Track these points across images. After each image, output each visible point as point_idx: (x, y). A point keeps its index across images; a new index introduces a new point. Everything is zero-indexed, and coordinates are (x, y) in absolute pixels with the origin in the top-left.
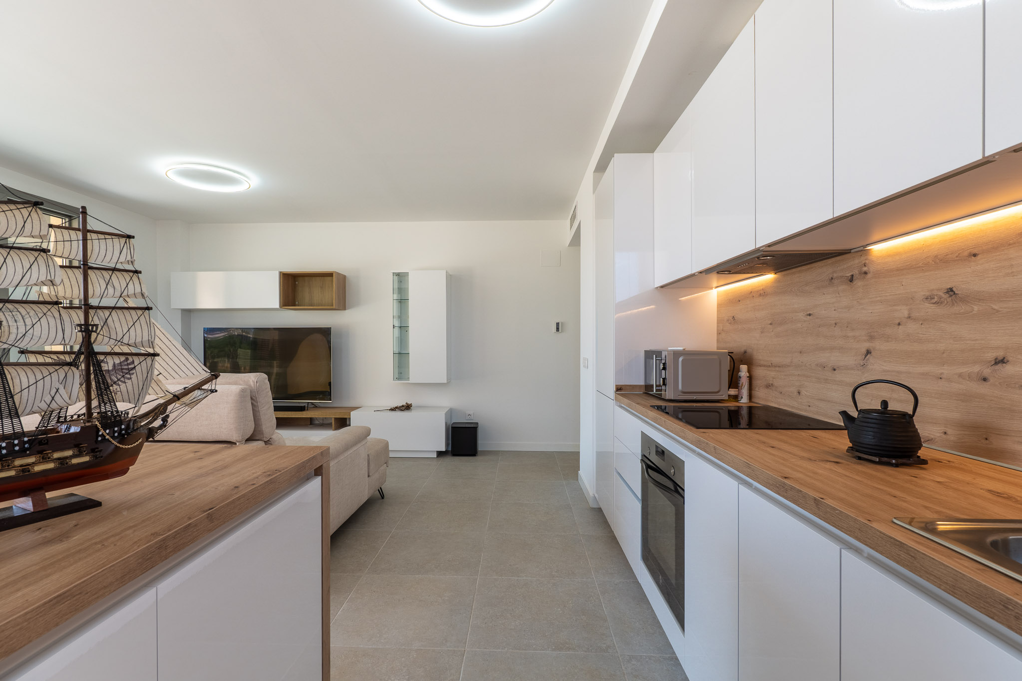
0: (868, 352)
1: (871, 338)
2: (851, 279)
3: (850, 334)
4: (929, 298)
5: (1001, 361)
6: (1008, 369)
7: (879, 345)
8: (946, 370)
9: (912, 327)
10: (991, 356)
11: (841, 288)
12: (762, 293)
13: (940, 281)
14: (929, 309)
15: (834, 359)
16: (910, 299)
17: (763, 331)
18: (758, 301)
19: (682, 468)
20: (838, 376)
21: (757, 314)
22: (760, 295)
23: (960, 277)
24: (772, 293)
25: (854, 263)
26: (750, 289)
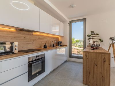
0: (33, 42)
2: (31, 35)
3: (31, 40)
11: (29, 35)
15: (29, 43)
16: (37, 38)
17: (12, 39)
18: (9, 33)
19: (44, 55)
20: (29, 44)
21: (9, 35)
22: (10, 32)
23: (40, 37)
24: (14, 33)
25: (31, 33)
26: (6, 30)
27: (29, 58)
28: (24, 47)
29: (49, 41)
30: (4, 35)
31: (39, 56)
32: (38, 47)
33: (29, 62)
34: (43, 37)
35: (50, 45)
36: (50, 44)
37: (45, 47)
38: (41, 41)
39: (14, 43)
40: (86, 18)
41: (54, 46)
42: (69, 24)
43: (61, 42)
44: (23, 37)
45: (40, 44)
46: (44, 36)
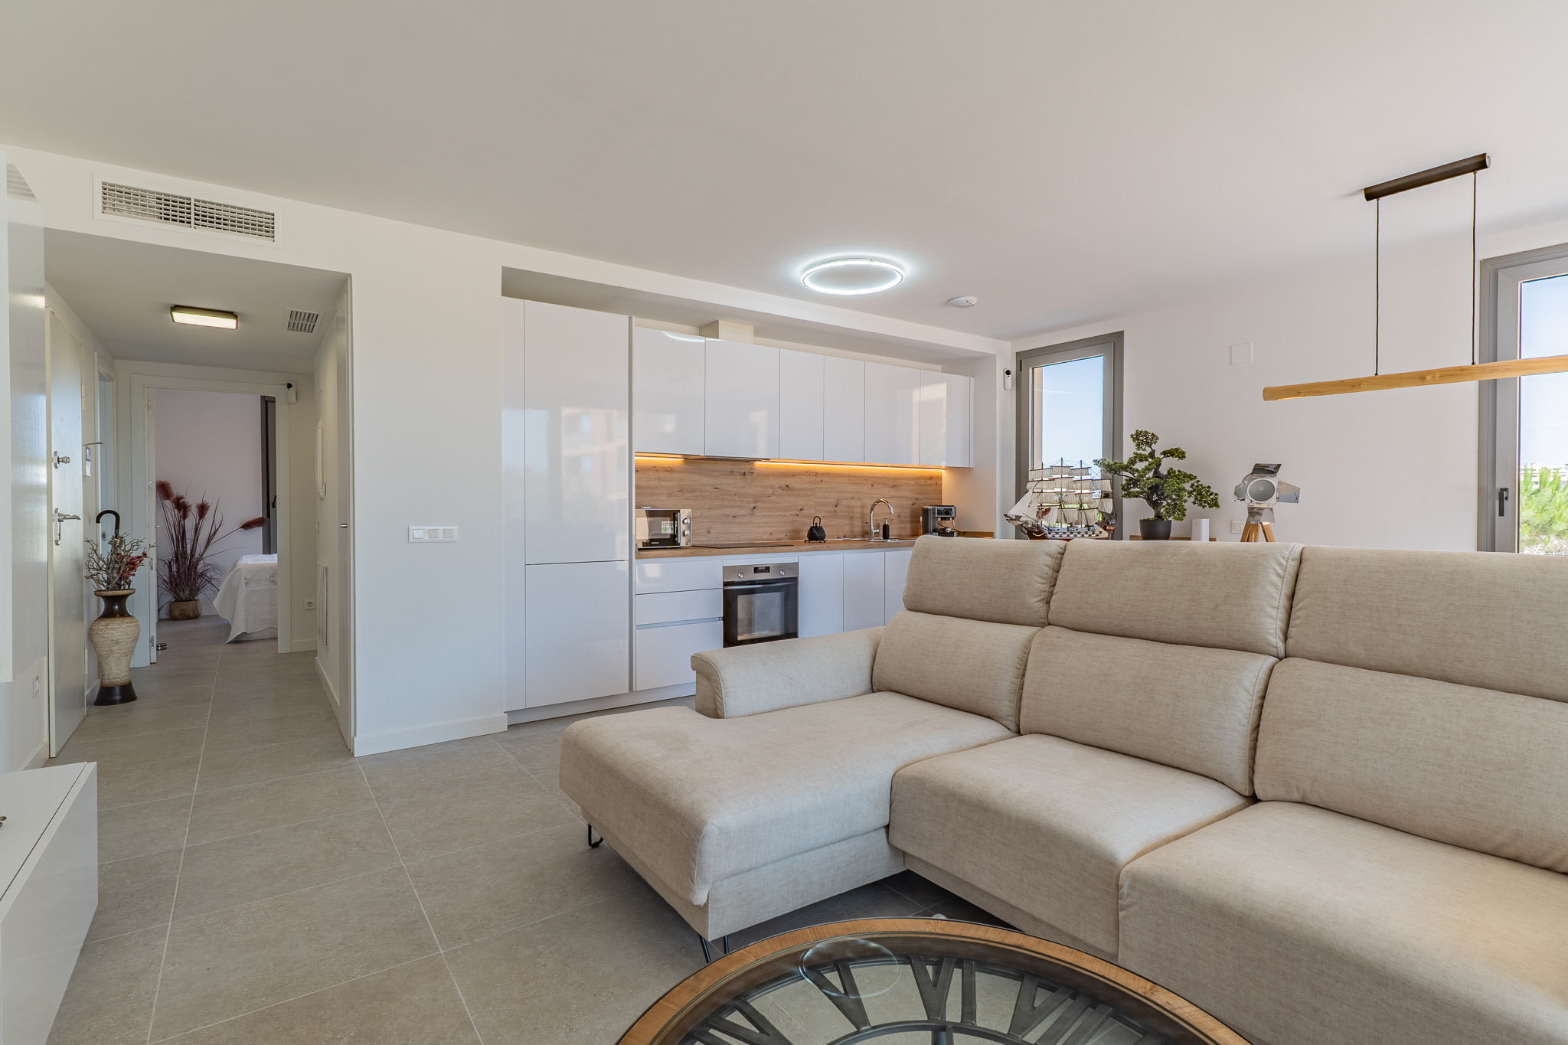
0: (754, 508)
1: (756, 502)
2: (744, 474)
3: (745, 499)
4: (780, 487)
5: (802, 509)
6: (804, 512)
7: (759, 505)
8: (786, 514)
9: (774, 498)
10: (799, 508)
11: (738, 477)
12: (670, 470)
13: (784, 482)
14: (780, 491)
15: (734, 511)
16: (772, 487)
17: (670, 495)
18: (663, 475)
19: (795, 566)
20: (738, 520)
21: (663, 483)
22: (667, 471)
23: (790, 482)
24: (680, 472)
25: (746, 467)
26: (654, 465)
27: (727, 570)
28: (712, 531)
29: (853, 503)
30: (650, 483)
31: (767, 569)
32: (782, 536)
33: (726, 584)
34: (813, 478)
35: (858, 530)
36: (858, 523)
37: (816, 535)
38: (801, 502)
39: (679, 511)
40: (1122, 333)
41: (886, 536)
42: (1010, 379)
43: (947, 513)
44: (709, 488)
45: (793, 522)
46: (816, 474)
